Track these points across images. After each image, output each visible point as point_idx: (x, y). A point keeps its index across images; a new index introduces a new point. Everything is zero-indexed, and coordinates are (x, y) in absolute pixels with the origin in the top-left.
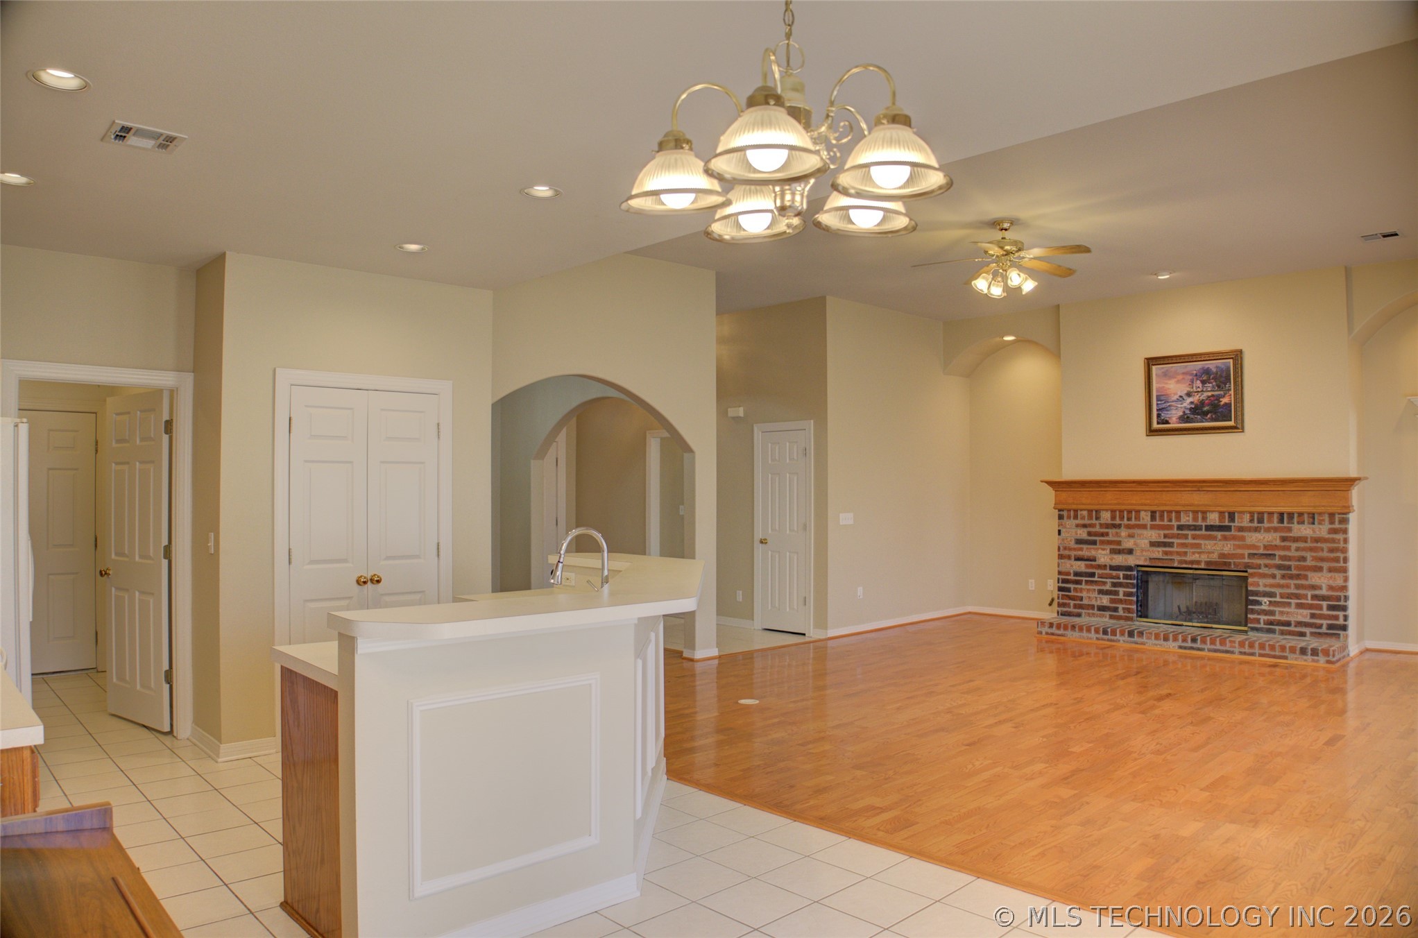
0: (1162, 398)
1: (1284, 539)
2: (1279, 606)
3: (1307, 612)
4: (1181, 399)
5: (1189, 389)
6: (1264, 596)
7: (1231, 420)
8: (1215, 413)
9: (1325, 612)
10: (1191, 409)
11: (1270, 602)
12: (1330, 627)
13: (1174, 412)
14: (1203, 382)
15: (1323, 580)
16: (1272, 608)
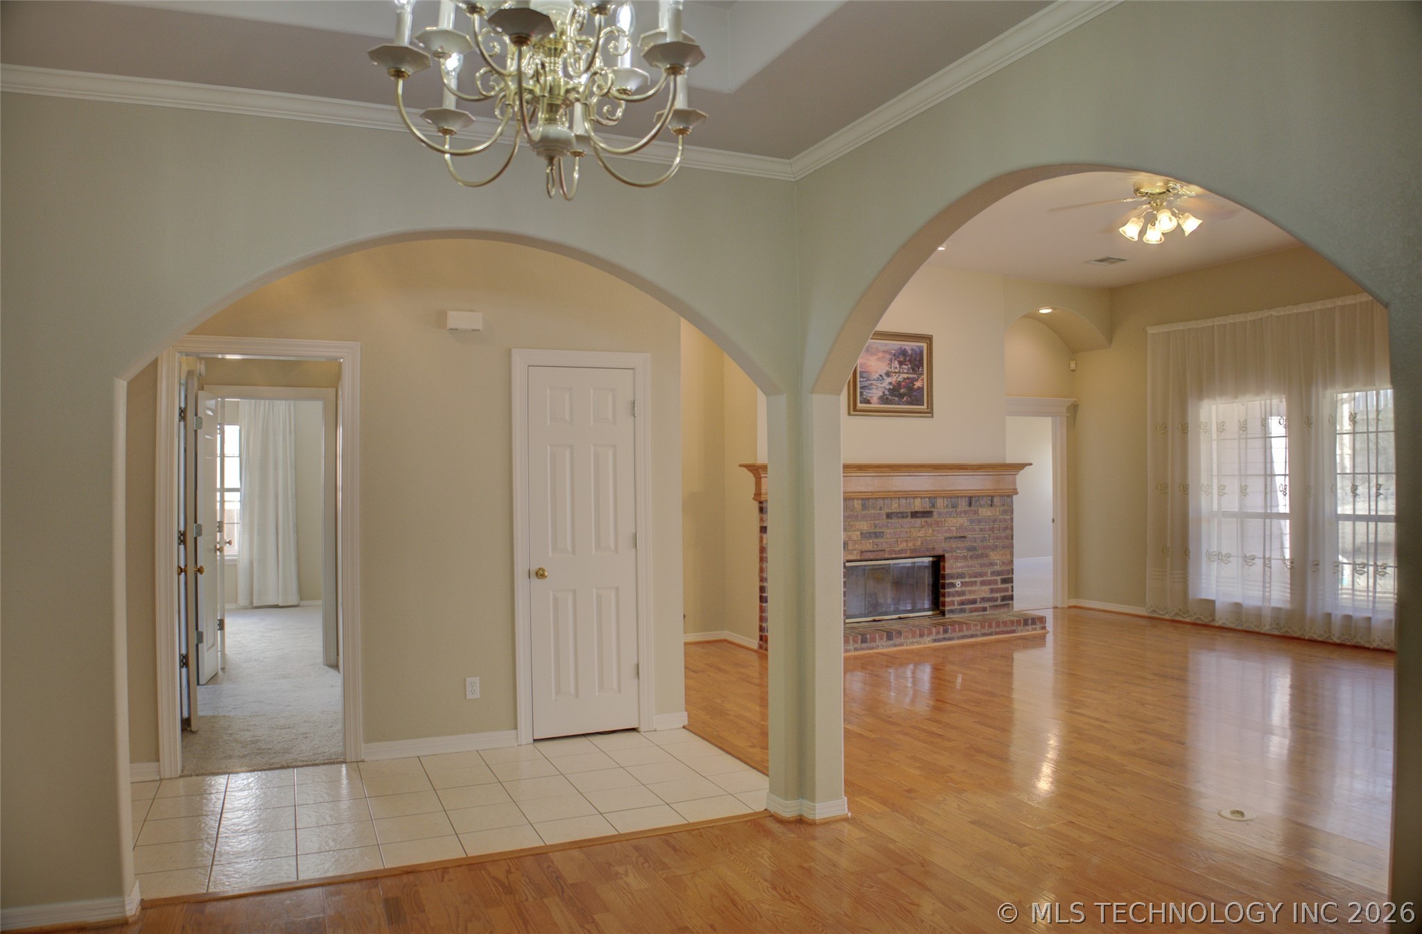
0: (865, 375)
1: (972, 521)
2: (968, 586)
3: (987, 588)
4: (881, 378)
5: (888, 369)
6: (957, 578)
7: (923, 405)
8: (910, 397)
9: (1000, 586)
10: (889, 390)
11: (962, 582)
12: (1004, 598)
13: (874, 391)
14: (901, 363)
15: (995, 557)
16: (963, 588)
